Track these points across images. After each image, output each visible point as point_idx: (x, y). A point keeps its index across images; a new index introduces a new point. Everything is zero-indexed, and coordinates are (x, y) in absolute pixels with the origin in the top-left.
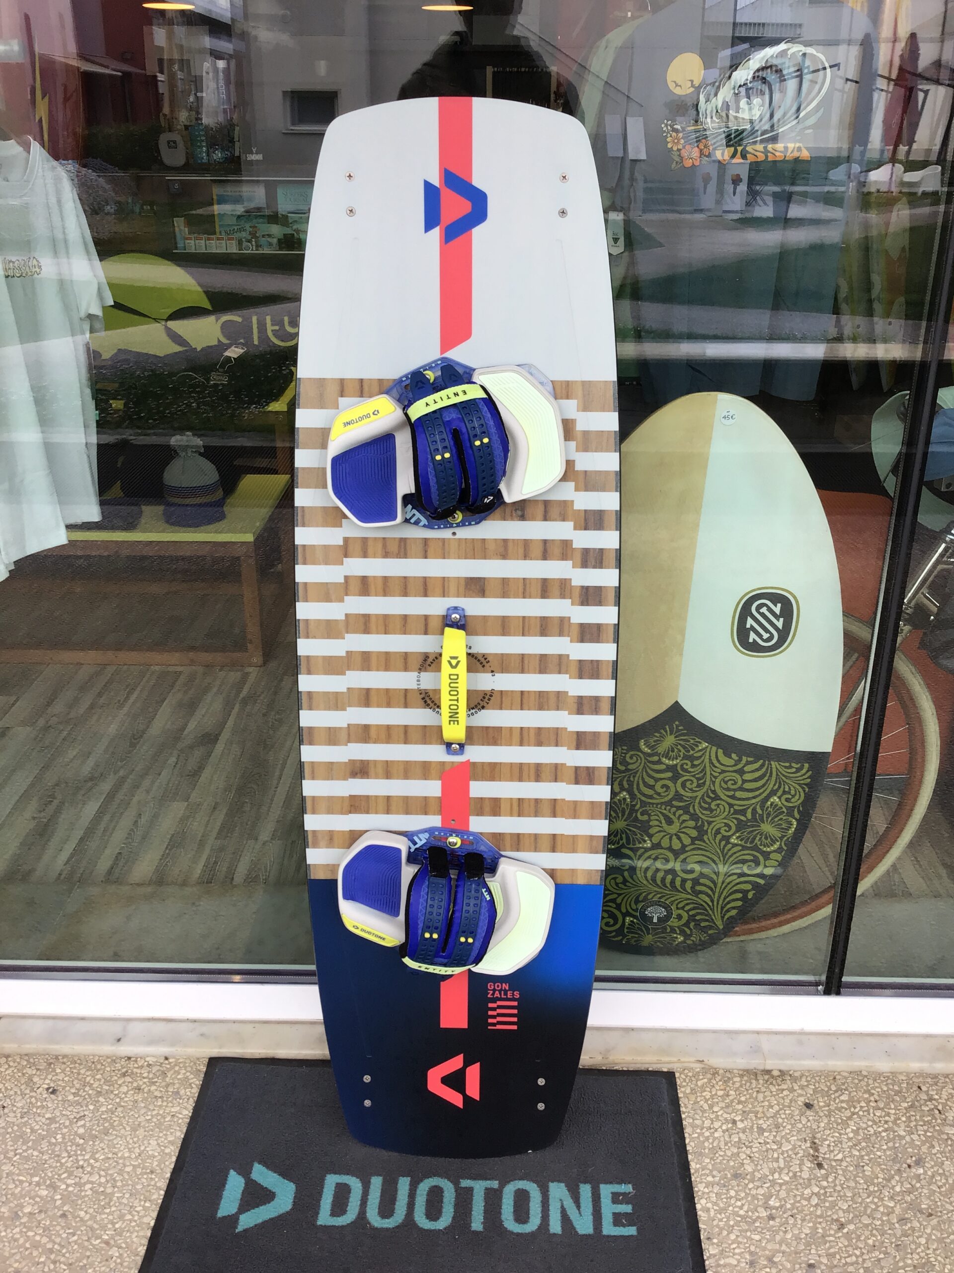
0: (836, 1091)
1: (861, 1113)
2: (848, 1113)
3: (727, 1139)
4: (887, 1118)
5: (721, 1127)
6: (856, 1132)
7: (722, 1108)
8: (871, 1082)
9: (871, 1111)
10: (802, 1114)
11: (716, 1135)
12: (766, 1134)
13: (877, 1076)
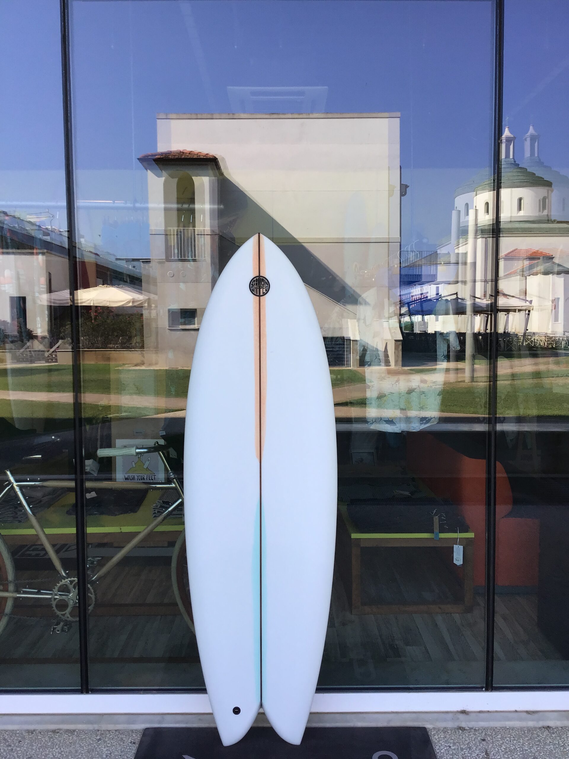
0: (495, 735)
1: (507, 742)
2: (501, 742)
3: (447, 753)
4: (519, 743)
5: (444, 748)
6: (505, 749)
7: (443, 742)
8: (511, 731)
9: (512, 741)
10: (480, 743)
11: (442, 751)
12: (464, 750)
13: (513, 729)
